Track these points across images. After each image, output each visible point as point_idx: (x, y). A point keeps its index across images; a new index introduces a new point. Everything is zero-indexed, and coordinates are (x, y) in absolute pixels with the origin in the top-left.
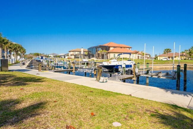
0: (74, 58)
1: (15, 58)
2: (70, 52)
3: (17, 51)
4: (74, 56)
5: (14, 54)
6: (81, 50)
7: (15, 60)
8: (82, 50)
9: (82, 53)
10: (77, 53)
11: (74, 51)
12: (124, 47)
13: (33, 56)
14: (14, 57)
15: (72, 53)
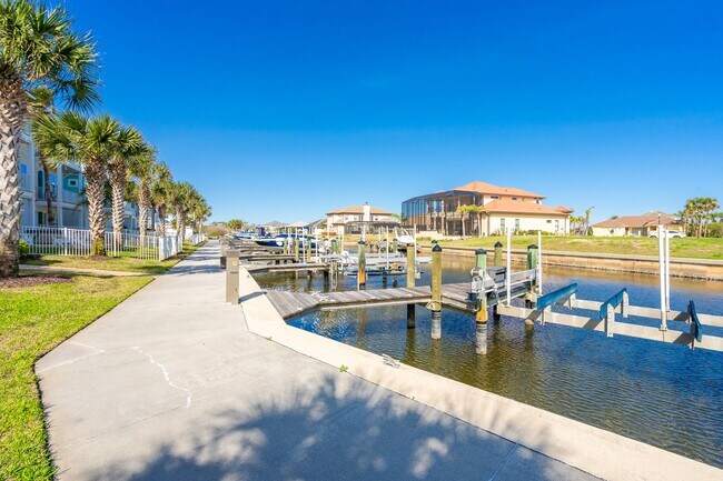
0: (343, 233)
1: (179, 233)
2: (330, 215)
3: (185, 209)
4: (343, 227)
5: (174, 223)
6: (362, 209)
7: (180, 241)
8: (367, 210)
9: (367, 218)
10: (351, 218)
11: (343, 214)
12: (524, 197)
13: (227, 230)
14: (176, 232)
15: (336, 219)
